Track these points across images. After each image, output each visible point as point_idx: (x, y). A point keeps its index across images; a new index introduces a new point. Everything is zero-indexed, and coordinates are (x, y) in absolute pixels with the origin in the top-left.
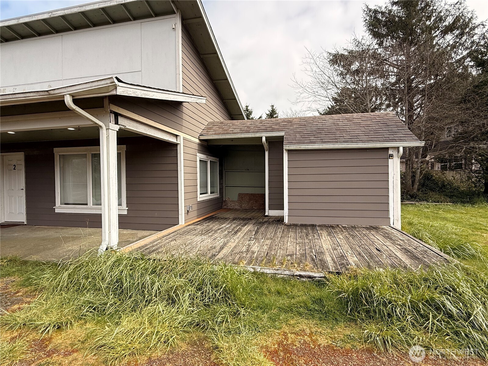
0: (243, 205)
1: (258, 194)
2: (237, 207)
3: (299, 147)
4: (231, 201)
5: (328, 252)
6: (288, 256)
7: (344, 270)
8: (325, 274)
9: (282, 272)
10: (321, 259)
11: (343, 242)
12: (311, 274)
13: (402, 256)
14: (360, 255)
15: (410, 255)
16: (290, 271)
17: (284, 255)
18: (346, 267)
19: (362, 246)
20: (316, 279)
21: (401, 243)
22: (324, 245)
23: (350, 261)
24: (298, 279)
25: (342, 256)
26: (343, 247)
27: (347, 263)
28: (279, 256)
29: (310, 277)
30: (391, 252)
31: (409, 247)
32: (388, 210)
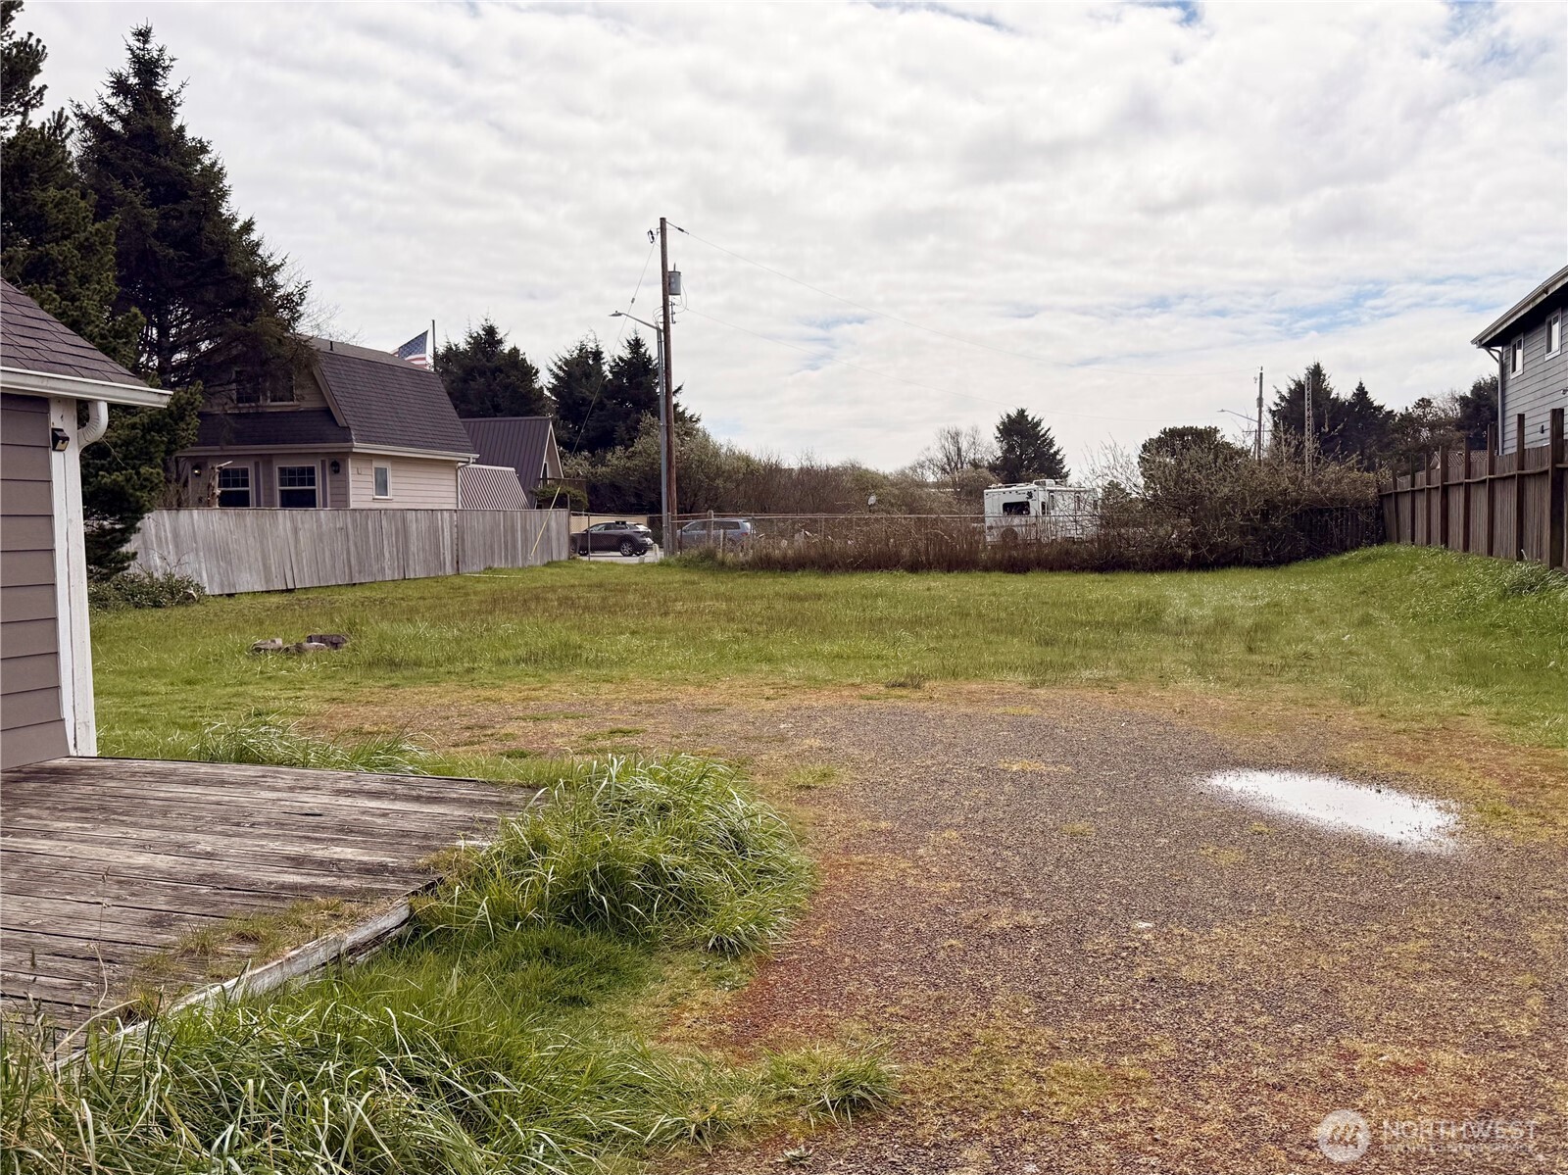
5: (218, 867)
6: (171, 925)
7: (420, 877)
8: (411, 904)
9: (307, 962)
10: (283, 887)
11: (147, 834)
12: (379, 927)
13: (398, 806)
14: (316, 839)
15: (397, 798)
16: (327, 943)
17: (143, 929)
18: (403, 871)
19: (233, 821)
20: (391, 938)
21: (292, 783)
22: (131, 861)
23: (359, 858)
24: (350, 965)
25: (293, 859)
26: (205, 843)
27: (372, 864)
28: (141, 937)
29: (378, 939)
30: (350, 808)
31: (342, 785)
32: (58, 687)
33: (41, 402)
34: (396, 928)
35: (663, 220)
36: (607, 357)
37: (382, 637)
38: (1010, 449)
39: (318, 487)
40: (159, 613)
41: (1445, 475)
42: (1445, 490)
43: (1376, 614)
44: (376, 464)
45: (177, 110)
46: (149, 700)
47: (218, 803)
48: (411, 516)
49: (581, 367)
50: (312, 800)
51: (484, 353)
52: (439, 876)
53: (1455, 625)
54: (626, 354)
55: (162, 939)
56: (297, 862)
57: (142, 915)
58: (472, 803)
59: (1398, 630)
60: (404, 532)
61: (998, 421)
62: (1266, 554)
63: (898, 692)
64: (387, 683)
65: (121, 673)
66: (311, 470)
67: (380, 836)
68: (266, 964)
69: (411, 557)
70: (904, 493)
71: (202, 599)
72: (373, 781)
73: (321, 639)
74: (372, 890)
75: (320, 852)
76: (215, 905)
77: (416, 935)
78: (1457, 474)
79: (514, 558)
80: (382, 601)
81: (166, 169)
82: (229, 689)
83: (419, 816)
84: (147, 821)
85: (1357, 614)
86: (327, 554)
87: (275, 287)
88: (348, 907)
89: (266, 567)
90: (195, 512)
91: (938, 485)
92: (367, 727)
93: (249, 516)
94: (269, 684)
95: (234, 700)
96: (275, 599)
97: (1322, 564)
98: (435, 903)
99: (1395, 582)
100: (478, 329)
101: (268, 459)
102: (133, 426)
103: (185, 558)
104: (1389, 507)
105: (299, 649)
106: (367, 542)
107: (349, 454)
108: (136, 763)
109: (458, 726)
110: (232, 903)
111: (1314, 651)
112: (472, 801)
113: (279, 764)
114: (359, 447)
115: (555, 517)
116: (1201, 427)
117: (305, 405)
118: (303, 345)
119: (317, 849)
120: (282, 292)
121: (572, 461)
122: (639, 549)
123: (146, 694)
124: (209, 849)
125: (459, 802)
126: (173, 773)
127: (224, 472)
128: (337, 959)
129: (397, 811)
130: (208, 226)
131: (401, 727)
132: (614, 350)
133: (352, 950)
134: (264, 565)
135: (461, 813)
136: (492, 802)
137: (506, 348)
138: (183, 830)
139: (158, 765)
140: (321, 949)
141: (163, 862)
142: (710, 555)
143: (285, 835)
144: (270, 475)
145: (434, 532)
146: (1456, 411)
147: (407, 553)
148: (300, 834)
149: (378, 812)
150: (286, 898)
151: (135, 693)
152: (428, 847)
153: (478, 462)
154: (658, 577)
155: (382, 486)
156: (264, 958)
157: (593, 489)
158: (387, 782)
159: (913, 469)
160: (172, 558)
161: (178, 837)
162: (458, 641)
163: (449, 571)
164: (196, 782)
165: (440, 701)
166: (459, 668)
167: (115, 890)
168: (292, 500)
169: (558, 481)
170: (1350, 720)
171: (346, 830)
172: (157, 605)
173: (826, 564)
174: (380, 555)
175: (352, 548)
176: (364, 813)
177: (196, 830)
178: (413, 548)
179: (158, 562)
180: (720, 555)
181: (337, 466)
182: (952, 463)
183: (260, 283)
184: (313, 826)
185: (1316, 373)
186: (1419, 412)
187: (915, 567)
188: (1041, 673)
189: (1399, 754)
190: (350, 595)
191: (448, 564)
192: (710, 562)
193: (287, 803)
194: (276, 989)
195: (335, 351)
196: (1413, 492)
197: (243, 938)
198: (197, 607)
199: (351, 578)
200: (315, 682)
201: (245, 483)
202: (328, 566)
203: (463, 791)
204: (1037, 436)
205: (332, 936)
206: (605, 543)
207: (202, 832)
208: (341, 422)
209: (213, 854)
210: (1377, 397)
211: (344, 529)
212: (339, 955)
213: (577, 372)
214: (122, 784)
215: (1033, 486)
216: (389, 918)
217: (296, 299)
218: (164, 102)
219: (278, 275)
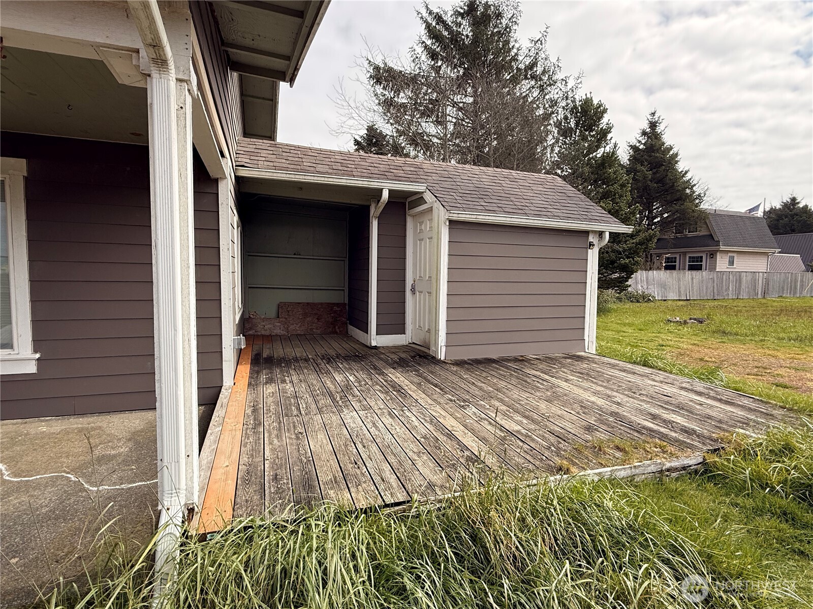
0: (292, 327)
1: (322, 304)
2: (278, 331)
3: (475, 217)
4: (264, 320)
5: (620, 410)
6: (592, 431)
7: (713, 443)
8: (704, 456)
9: (644, 470)
10: (644, 427)
11: (599, 388)
12: (685, 463)
13: (709, 402)
14: (665, 408)
15: (709, 397)
16: (656, 464)
17: (581, 430)
18: (704, 437)
19: (633, 391)
20: (691, 469)
21: (662, 380)
22: (588, 398)
23: (683, 423)
24: (667, 476)
25: (652, 415)
26: (619, 398)
27: (689, 428)
28: (579, 433)
29: (684, 468)
30: (685, 397)
31: (684, 385)
32: (584, 329)
33: (586, 233)
34: (695, 465)
37: (722, 322)
39: (704, 263)
40: (638, 304)
44: (730, 254)
45: (662, 136)
46: (625, 334)
47: (629, 382)
48: (744, 274)
50: (669, 389)
51: (789, 209)
52: (723, 445)
55: (587, 437)
56: (654, 417)
57: (584, 423)
58: (750, 410)
60: (740, 280)
64: (720, 340)
65: (618, 324)
66: (702, 257)
67: (697, 415)
68: (624, 465)
69: (742, 290)
71: (654, 301)
72: (699, 386)
73: (695, 319)
74: (685, 442)
75: (666, 415)
76: (613, 428)
77: (706, 472)
79: (795, 293)
80: (726, 306)
81: (657, 157)
82: (654, 334)
83: (719, 409)
84: (600, 383)
86: (705, 288)
87: (694, 192)
88: (670, 449)
89: (680, 292)
90: (655, 272)
92: (706, 358)
93: (675, 273)
94: (670, 334)
95: (655, 339)
96: (681, 303)
98: (717, 459)
100: (787, 200)
101: (685, 253)
102: (633, 243)
103: (650, 287)
105: (685, 322)
106: (722, 284)
107: (718, 251)
108: (606, 359)
109: (751, 365)
110: (620, 429)
112: (750, 409)
113: (660, 370)
114: (722, 248)
117: (701, 234)
118: (703, 213)
119: (665, 413)
120: (697, 193)
123: (624, 332)
124: (619, 401)
125: (743, 407)
126: (617, 365)
127: (668, 258)
128: (661, 472)
129: (708, 405)
130: (669, 174)
131: (723, 361)
133: (668, 470)
134: (679, 290)
135: (742, 413)
136: (762, 412)
137: (801, 205)
138: (612, 390)
139: (613, 361)
140: (653, 466)
141: (600, 402)
143: (652, 402)
144: (685, 259)
147: (740, 289)
148: (659, 404)
149: (698, 402)
150: (644, 434)
151: (620, 331)
152: (720, 428)
153: (780, 253)
155: (731, 263)
156: (623, 462)
158: (707, 388)
160: (645, 287)
161: (609, 392)
162: (758, 327)
163: (760, 296)
164: (624, 371)
165: (744, 352)
166: (757, 339)
167: (579, 409)
168: (692, 268)
171: (680, 408)
172: (638, 302)
174: (728, 289)
175: (715, 286)
176: (691, 401)
177: (617, 392)
178: (743, 287)
179: (640, 288)
181: (712, 255)
183: (688, 191)
184: (667, 402)
190: (711, 304)
191: (759, 293)
193: (658, 388)
194: (627, 477)
195: (717, 213)
197: (618, 448)
198: (652, 303)
199: (714, 296)
200: (689, 336)
201: (675, 262)
202: (704, 292)
203: (746, 402)
205: (659, 461)
207: (619, 393)
208: (716, 239)
209: (620, 404)
211: (713, 279)
212: (661, 470)
214: (598, 366)
216: (692, 459)
217: (702, 195)
218: (658, 135)
219: (694, 188)
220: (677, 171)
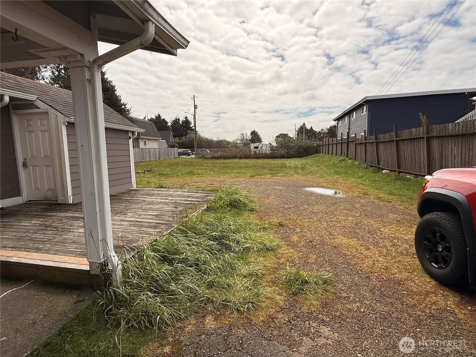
7: (206, 202)
8: (207, 205)
21: (174, 191)
23: (195, 200)
30: (186, 194)
31: (182, 191)
32: (131, 177)
33: (127, 132)
35: (194, 96)
36: (181, 120)
37: (158, 170)
38: (253, 137)
41: (329, 143)
42: (329, 145)
43: (319, 165)
44: (144, 140)
48: (151, 149)
49: (176, 122)
50: (179, 193)
51: (158, 119)
52: (208, 202)
53: (333, 166)
54: (184, 119)
59: (324, 168)
60: (150, 152)
61: (250, 132)
62: (299, 155)
63: (251, 178)
69: (151, 157)
70: (235, 145)
74: (201, 203)
78: (331, 142)
79: (169, 157)
83: (197, 195)
85: (316, 165)
86: (137, 156)
87: (126, 108)
91: (240, 143)
97: (308, 157)
99: (321, 160)
100: (157, 115)
104: (319, 148)
106: (144, 153)
107: (139, 138)
111: (312, 170)
113: (168, 188)
114: (141, 137)
115: (176, 149)
116: (285, 133)
120: (127, 109)
121: (175, 139)
122: (189, 155)
125: (202, 193)
126: (154, 190)
130: (113, 97)
132: (182, 119)
136: (206, 193)
137: (162, 118)
142: (204, 156)
143: (180, 197)
145: (155, 152)
146: (327, 131)
152: (203, 199)
153: (161, 140)
154: (195, 160)
155: (145, 144)
157: (179, 144)
158: (188, 191)
159: (235, 140)
163: (158, 159)
164: (159, 191)
165: (177, 180)
166: (175, 175)
169: (173, 143)
170: (322, 180)
171: (189, 197)
173: (225, 158)
174: (146, 157)
175: (141, 155)
178: (151, 155)
180: (205, 156)
181: (138, 140)
182: (242, 140)
183: (123, 107)
184: (183, 196)
185: (304, 124)
186: (321, 131)
187: (240, 158)
188: (273, 175)
189: (331, 185)
192: (204, 157)
193: (176, 193)
195: (136, 119)
196: (323, 145)
200: (152, 178)
202: (137, 159)
204: (257, 135)
205: (201, 208)
206: (183, 154)
210: (314, 129)
211: (140, 152)
213: (175, 123)
215: (259, 144)
216: (205, 207)
217: (130, 110)
218: (104, 73)
219: (126, 106)
220: (116, 95)
